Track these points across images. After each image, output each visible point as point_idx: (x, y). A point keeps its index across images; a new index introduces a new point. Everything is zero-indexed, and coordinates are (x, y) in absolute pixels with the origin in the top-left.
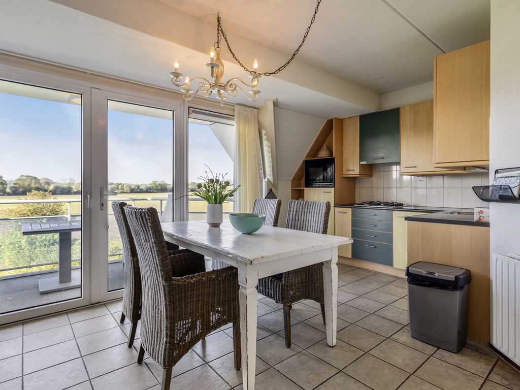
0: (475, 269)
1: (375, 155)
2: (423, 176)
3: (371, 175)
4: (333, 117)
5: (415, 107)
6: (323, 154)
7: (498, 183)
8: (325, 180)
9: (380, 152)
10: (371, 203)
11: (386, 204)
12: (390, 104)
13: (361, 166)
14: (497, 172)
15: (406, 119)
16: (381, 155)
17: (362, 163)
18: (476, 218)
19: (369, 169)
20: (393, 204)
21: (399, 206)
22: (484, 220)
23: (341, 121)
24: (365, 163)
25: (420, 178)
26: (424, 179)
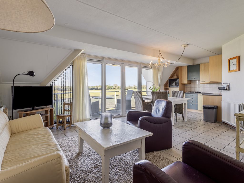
0: (219, 105)
1: (192, 78)
2: (207, 84)
3: (190, 84)
4: (178, 66)
5: (205, 64)
6: (175, 77)
7: (223, 86)
8: (176, 85)
9: (194, 77)
10: (191, 92)
11: (196, 92)
12: (197, 63)
13: (188, 81)
14: (223, 84)
15: (202, 67)
16: (194, 78)
17: (188, 80)
18: (219, 94)
19: (190, 82)
20: (198, 92)
21: (200, 93)
22: (221, 95)
23: (181, 67)
24: (189, 80)
25: (206, 84)
26: (207, 85)
